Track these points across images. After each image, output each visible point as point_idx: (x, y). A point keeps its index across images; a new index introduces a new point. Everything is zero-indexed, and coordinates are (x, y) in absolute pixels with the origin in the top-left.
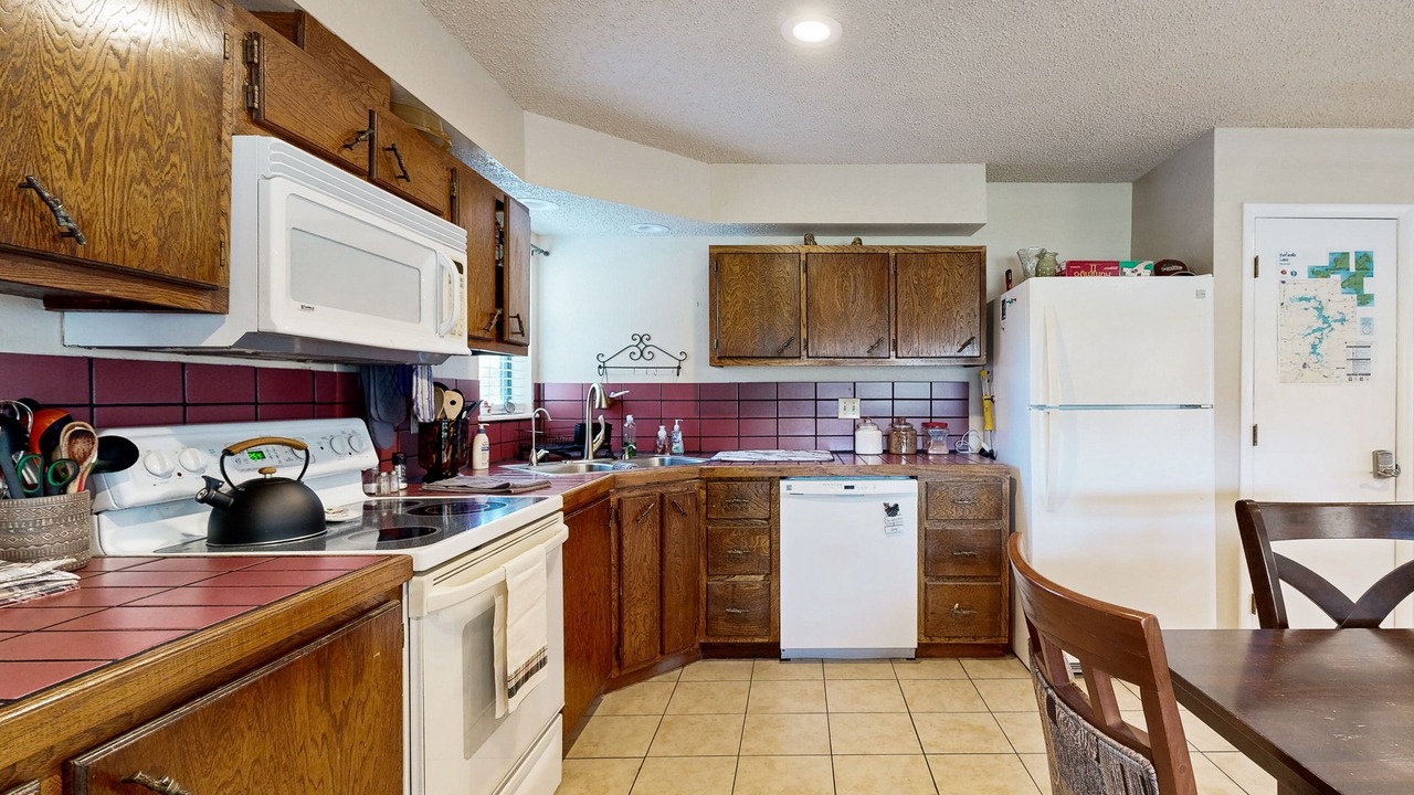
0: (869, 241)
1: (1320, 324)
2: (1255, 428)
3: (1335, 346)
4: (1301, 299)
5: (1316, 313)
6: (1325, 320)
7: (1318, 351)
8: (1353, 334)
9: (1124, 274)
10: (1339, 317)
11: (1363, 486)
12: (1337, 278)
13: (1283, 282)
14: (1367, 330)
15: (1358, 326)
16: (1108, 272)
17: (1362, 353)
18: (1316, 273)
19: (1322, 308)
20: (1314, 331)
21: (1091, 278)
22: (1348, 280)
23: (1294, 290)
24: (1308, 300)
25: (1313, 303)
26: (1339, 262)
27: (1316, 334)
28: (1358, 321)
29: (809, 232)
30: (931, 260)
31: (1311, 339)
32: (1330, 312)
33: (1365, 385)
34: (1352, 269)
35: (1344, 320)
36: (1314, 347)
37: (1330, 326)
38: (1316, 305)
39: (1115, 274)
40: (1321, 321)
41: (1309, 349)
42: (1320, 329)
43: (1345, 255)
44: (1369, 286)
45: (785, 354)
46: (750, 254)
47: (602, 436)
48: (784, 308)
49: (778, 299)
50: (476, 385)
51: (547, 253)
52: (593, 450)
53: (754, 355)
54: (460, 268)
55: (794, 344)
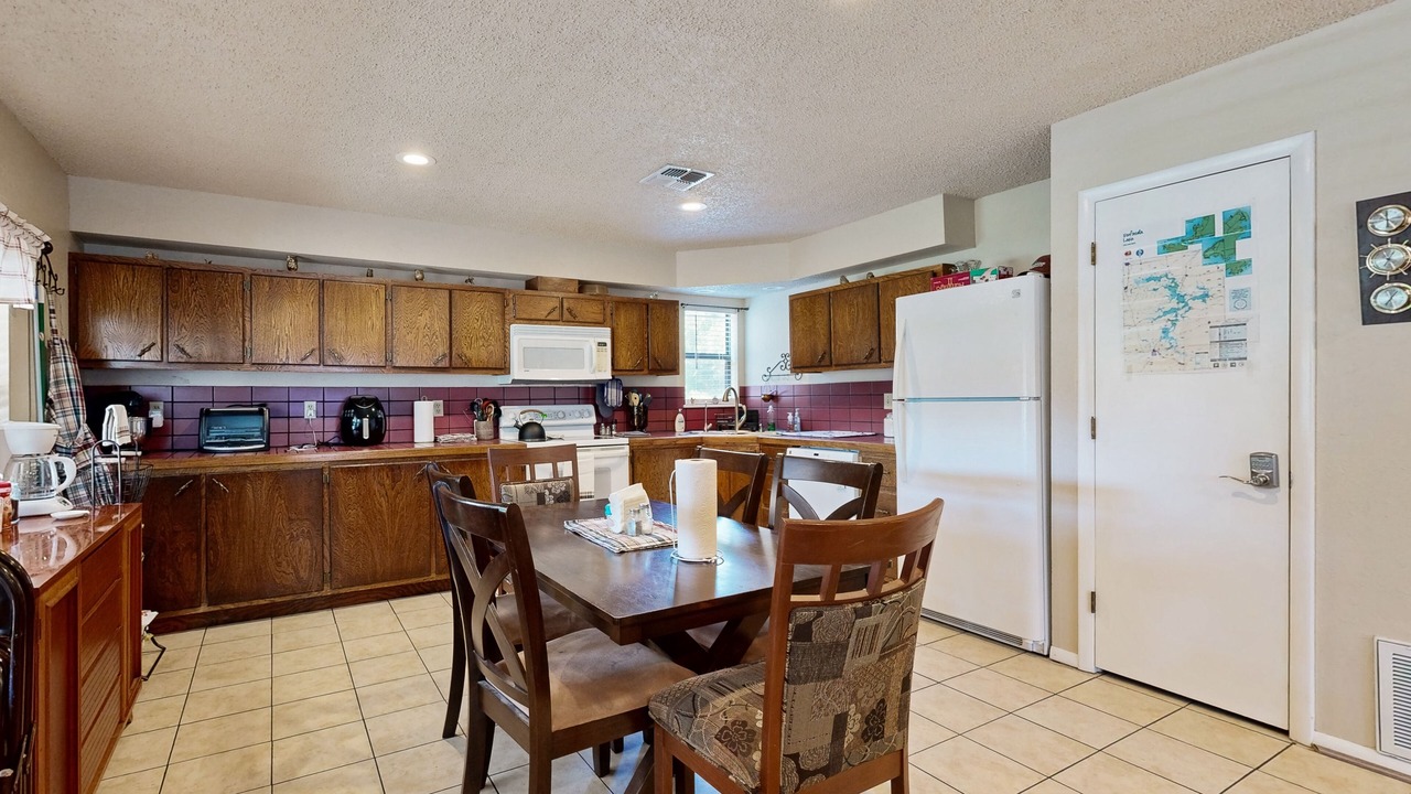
0: (878, 273)
1: (1174, 304)
2: (1093, 420)
3: (1195, 327)
4: (1148, 280)
5: (1168, 292)
6: (1181, 298)
7: (1170, 335)
8: (1221, 311)
9: (974, 282)
10: (1200, 293)
11: (1236, 494)
12: (1197, 248)
13: (1127, 264)
14: (1240, 303)
15: (1228, 302)
16: (961, 282)
17: (1233, 334)
18: (1168, 247)
19: (1177, 286)
20: (1165, 313)
21: (949, 289)
22: (1213, 247)
23: (1139, 272)
24: (1159, 279)
25: (1165, 281)
26: (1199, 228)
27: (1168, 316)
28: (1227, 294)
29: (842, 273)
30: (901, 283)
31: (1161, 324)
32: (1188, 289)
33: (1238, 373)
34: (1219, 233)
35: (1207, 295)
36: (1165, 331)
37: (1187, 304)
38: (1169, 282)
39: (967, 283)
40: (1175, 300)
41: (1160, 334)
42: (1174, 310)
43: (1210, 219)
44: (1243, 249)
45: (822, 363)
46: (804, 298)
47: (744, 418)
48: (822, 332)
49: (818, 326)
50: (682, 389)
51: (747, 309)
52: (738, 425)
53: (808, 365)
54: (605, 344)
55: (827, 356)
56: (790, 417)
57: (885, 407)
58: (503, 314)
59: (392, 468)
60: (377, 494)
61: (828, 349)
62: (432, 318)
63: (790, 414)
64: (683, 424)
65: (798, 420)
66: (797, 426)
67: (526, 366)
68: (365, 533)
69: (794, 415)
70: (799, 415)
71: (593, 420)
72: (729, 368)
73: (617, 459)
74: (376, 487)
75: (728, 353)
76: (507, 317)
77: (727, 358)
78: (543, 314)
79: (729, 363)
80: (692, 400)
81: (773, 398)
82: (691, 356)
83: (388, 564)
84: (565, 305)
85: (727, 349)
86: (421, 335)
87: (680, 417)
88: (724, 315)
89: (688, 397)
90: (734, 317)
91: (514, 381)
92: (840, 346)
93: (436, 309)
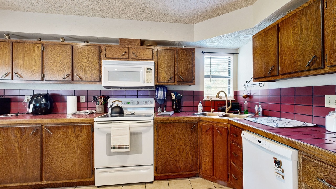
45: (272, 74)
46: (261, 34)
47: (230, 106)
48: (272, 53)
49: (269, 49)
50: (203, 92)
51: (239, 54)
52: (227, 110)
53: (263, 76)
54: (151, 69)
55: (275, 70)
56: (256, 107)
57: (327, 106)
58: (100, 56)
59: (20, 129)
60: (13, 141)
61: (276, 65)
62: (63, 58)
63: (256, 106)
64: (202, 108)
65: (261, 109)
66: (260, 113)
67: (109, 80)
68: (6, 159)
69: (258, 106)
70: (262, 107)
71: (153, 105)
72: (230, 82)
73: (146, 128)
74: (13, 138)
75: (229, 75)
76: (102, 57)
77: (229, 77)
78: (120, 56)
79: (230, 80)
80: (208, 97)
81: (249, 96)
82: (208, 77)
83: (19, 175)
84: (132, 51)
85: (229, 73)
86: (58, 66)
87: (200, 105)
88: (228, 57)
89: (205, 96)
90: (232, 57)
91: (105, 87)
92: (285, 60)
93: (65, 54)
